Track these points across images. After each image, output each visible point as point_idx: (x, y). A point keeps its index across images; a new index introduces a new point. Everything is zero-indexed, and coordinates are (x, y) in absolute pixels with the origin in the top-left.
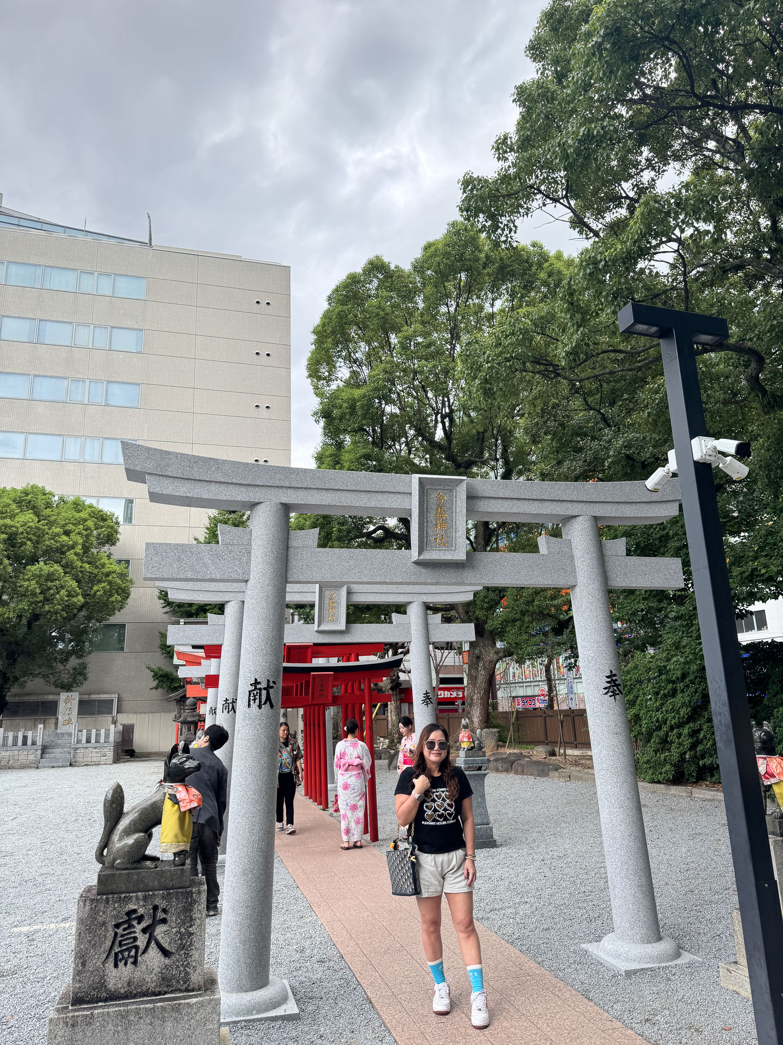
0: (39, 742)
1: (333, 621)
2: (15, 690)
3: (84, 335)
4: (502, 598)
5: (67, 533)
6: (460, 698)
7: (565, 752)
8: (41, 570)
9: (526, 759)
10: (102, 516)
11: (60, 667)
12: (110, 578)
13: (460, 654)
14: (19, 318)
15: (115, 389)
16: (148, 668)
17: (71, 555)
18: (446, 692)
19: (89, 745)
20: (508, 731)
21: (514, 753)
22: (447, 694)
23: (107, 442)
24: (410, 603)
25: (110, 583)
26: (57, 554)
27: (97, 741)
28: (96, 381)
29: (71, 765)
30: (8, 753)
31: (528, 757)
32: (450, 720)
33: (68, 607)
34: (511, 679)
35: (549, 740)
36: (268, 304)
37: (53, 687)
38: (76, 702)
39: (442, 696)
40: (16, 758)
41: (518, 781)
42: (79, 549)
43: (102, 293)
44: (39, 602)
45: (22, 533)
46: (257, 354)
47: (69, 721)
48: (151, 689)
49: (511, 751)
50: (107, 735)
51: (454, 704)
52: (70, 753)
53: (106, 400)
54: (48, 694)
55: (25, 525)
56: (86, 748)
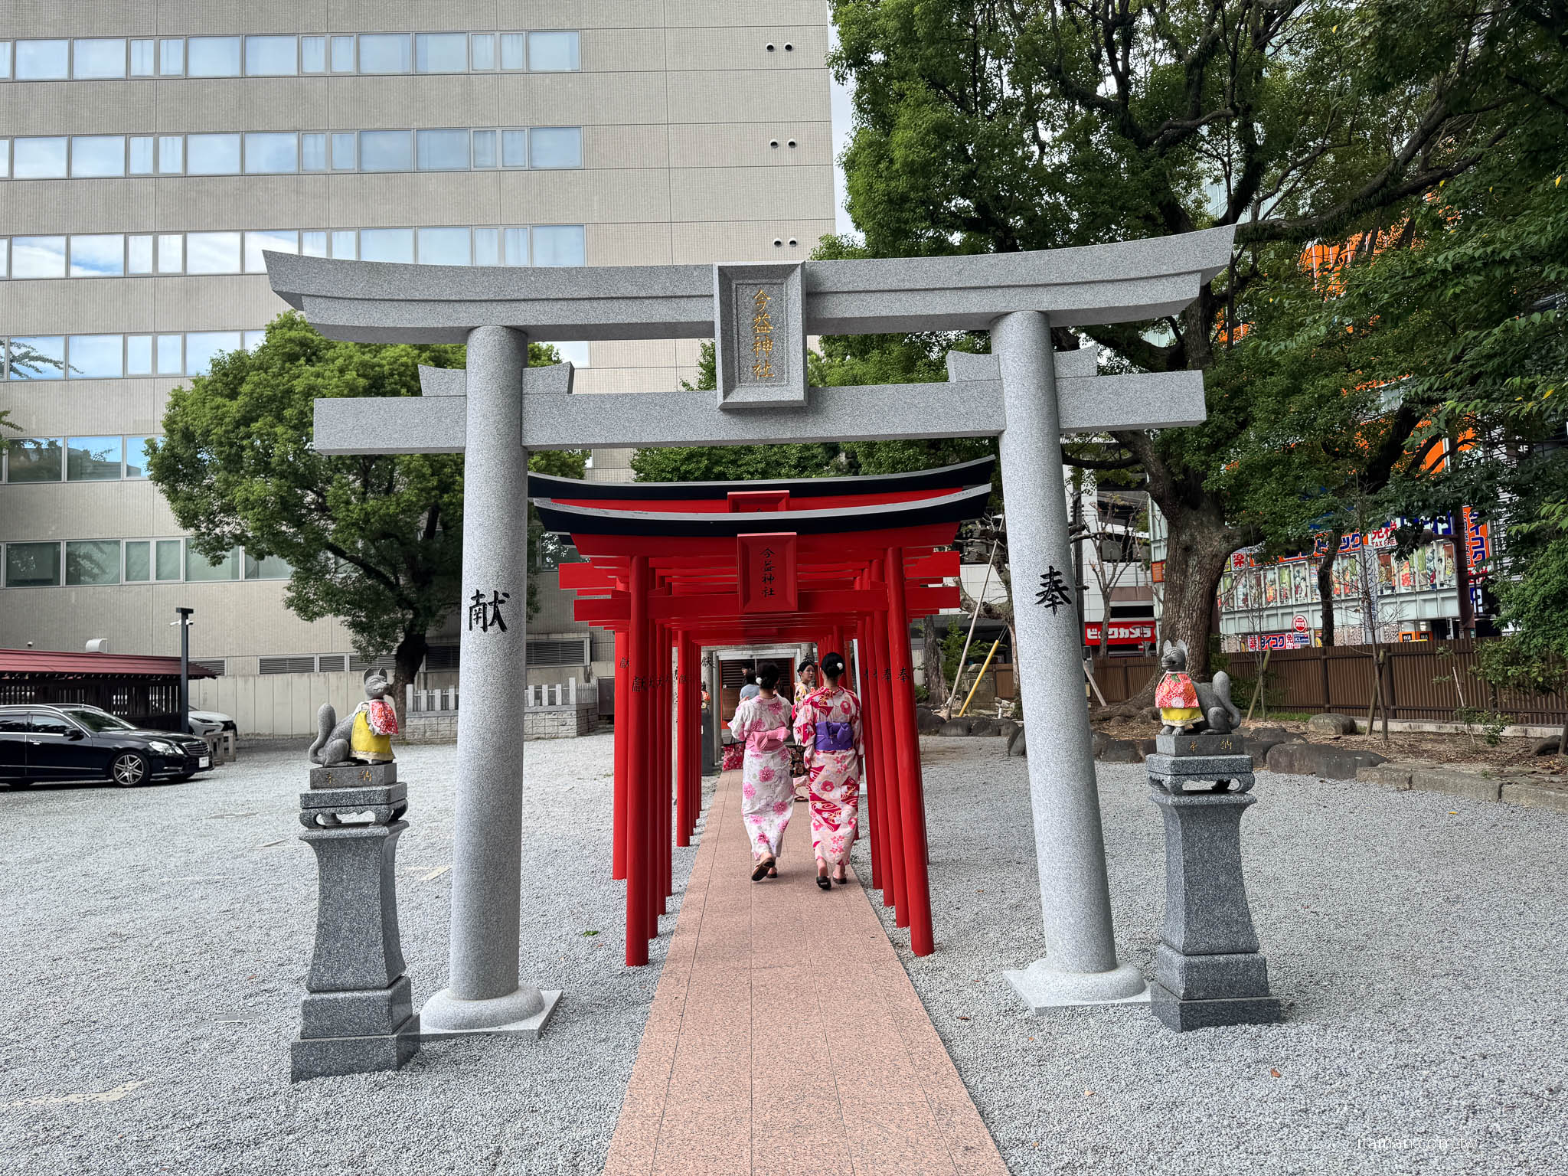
1: (768, 378)
3: (485, 53)
4: (1243, 425)
6: (1147, 639)
7: (1385, 726)
9: (1295, 741)
13: (1148, 569)
14: (385, 33)
15: (544, 140)
18: (1122, 630)
19: (539, 708)
20: (1254, 686)
21: (1266, 729)
22: (1124, 633)
23: (537, 232)
24: (1001, 316)
27: (552, 703)
28: (514, 129)
30: (422, 721)
31: (1299, 736)
32: (1130, 670)
34: (1241, 604)
35: (1333, 702)
39: (1116, 636)
40: (435, 728)
41: (1284, 788)
44: (433, 489)
49: (1260, 724)
50: (565, 694)
51: (1137, 649)
53: (531, 159)
55: (395, 362)
56: (537, 713)
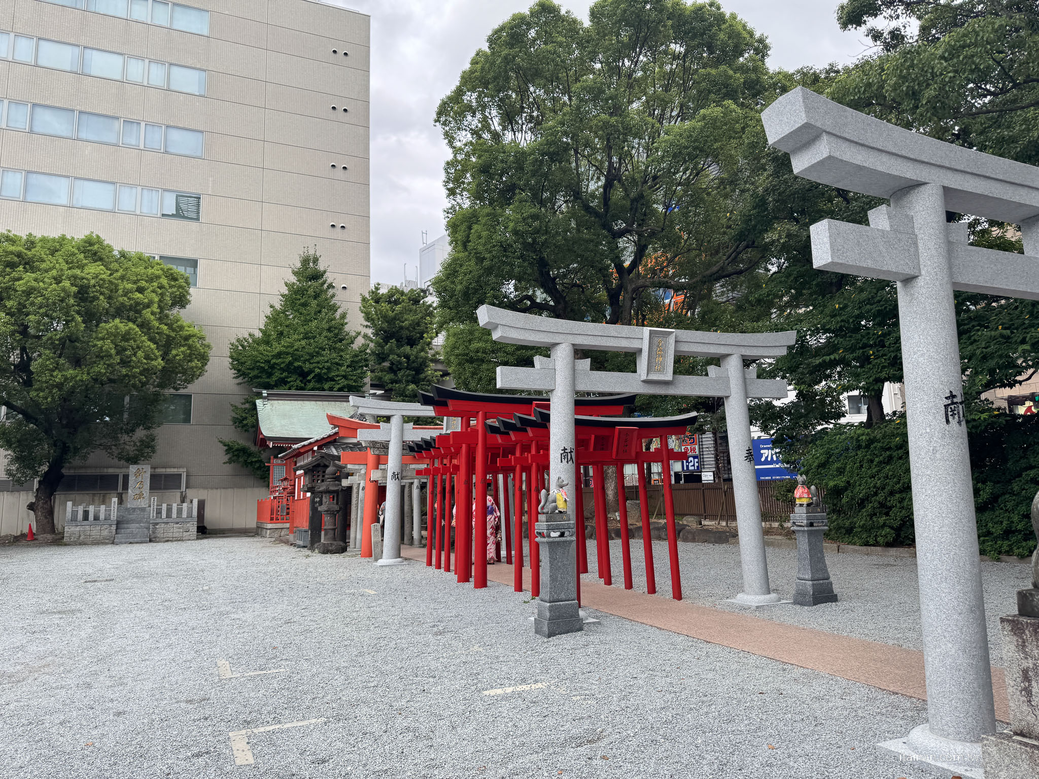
0: (114, 516)
2: (77, 461)
3: (136, 71)
5: (141, 290)
8: (117, 328)
10: (172, 274)
11: (125, 438)
12: (190, 342)
14: (60, 42)
15: (176, 135)
16: (221, 442)
17: (147, 313)
19: (170, 520)
25: (190, 347)
26: (132, 311)
27: (169, 515)
28: (153, 125)
29: (151, 541)
30: (78, 529)
33: (146, 372)
36: (346, 54)
37: (116, 460)
38: (148, 475)
40: (88, 534)
42: (155, 308)
43: (157, 22)
44: (116, 365)
45: (94, 286)
46: (334, 108)
47: (140, 496)
48: (224, 463)
52: (148, 528)
53: (165, 146)
54: (107, 467)
55: (97, 277)
56: (167, 523)
